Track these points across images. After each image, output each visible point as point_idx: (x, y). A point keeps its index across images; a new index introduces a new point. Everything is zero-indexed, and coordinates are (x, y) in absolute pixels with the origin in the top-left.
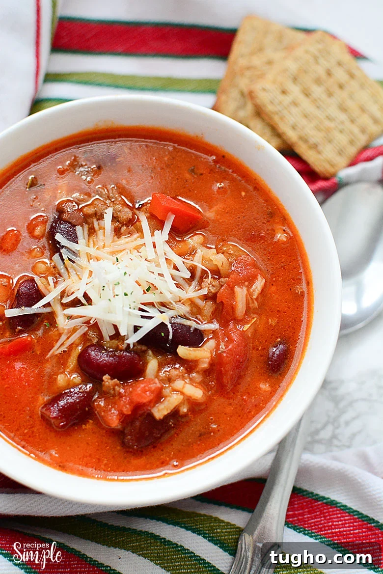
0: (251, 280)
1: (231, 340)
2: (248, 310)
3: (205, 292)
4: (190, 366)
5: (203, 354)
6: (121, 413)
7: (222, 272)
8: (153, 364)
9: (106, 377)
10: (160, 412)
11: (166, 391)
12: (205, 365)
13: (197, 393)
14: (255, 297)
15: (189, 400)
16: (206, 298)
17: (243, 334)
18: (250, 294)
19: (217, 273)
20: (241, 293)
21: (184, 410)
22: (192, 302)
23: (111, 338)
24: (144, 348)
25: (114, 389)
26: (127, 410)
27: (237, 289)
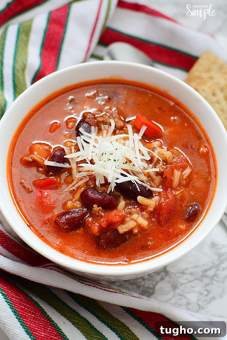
0: (184, 168)
1: (167, 197)
2: (180, 185)
3: (157, 170)
4: (143, 208)
5: (152, 203)
6: (100, 226)
7: (168, 161)
8: (122, 203)
9: (95, 206)
10: (122, 229)
11: (127, 219)
12: (151, 209)
13: (144, 223)
14: (184, 177)
15: (139, 226)
16: (157, 174)
17: (175, 196)
18: (182, 176)
19: (165, 161)
20: (177, 174)
21: (136, 231)
22: (148, 175)
23: (102, 185)
24: (119, 194)
25: (99, 212)
26: (104, 224)
27: (175, 171)
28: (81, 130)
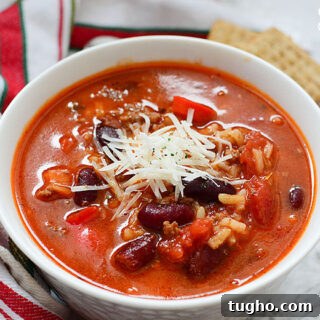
0: (262, 144)
1: (257, 187)
2: (265, 168)
3: (229, 157)
4: (230, 209)
5: (240, 198)
6: (184, 247)
7: (239, 143)
8: (200, 211)
9: (165, 223)
10: (215, 242)
11: (216, 228)
12: (242, 207)
13: (241, 227)
14: (268, 156)
15: (235, 233)
16: (230, 162)
17: (265, 182)
18: (264, 155)
19: (235, 145)
20: (257, 153)
21: (233, 240)
22: (219, 168)
23: (164, 195)
24: (191, 200)
25: (174, 230)
26: (188, 242)
27: (254, 150)
28: (104, 136)
